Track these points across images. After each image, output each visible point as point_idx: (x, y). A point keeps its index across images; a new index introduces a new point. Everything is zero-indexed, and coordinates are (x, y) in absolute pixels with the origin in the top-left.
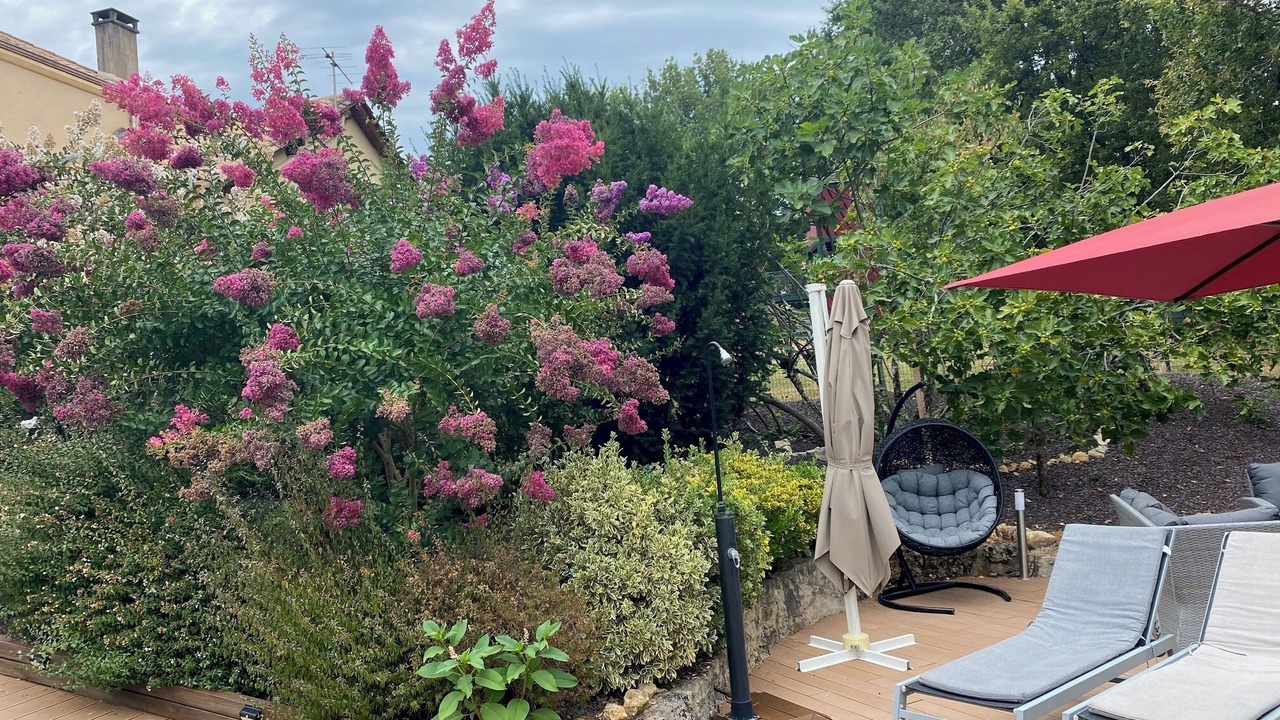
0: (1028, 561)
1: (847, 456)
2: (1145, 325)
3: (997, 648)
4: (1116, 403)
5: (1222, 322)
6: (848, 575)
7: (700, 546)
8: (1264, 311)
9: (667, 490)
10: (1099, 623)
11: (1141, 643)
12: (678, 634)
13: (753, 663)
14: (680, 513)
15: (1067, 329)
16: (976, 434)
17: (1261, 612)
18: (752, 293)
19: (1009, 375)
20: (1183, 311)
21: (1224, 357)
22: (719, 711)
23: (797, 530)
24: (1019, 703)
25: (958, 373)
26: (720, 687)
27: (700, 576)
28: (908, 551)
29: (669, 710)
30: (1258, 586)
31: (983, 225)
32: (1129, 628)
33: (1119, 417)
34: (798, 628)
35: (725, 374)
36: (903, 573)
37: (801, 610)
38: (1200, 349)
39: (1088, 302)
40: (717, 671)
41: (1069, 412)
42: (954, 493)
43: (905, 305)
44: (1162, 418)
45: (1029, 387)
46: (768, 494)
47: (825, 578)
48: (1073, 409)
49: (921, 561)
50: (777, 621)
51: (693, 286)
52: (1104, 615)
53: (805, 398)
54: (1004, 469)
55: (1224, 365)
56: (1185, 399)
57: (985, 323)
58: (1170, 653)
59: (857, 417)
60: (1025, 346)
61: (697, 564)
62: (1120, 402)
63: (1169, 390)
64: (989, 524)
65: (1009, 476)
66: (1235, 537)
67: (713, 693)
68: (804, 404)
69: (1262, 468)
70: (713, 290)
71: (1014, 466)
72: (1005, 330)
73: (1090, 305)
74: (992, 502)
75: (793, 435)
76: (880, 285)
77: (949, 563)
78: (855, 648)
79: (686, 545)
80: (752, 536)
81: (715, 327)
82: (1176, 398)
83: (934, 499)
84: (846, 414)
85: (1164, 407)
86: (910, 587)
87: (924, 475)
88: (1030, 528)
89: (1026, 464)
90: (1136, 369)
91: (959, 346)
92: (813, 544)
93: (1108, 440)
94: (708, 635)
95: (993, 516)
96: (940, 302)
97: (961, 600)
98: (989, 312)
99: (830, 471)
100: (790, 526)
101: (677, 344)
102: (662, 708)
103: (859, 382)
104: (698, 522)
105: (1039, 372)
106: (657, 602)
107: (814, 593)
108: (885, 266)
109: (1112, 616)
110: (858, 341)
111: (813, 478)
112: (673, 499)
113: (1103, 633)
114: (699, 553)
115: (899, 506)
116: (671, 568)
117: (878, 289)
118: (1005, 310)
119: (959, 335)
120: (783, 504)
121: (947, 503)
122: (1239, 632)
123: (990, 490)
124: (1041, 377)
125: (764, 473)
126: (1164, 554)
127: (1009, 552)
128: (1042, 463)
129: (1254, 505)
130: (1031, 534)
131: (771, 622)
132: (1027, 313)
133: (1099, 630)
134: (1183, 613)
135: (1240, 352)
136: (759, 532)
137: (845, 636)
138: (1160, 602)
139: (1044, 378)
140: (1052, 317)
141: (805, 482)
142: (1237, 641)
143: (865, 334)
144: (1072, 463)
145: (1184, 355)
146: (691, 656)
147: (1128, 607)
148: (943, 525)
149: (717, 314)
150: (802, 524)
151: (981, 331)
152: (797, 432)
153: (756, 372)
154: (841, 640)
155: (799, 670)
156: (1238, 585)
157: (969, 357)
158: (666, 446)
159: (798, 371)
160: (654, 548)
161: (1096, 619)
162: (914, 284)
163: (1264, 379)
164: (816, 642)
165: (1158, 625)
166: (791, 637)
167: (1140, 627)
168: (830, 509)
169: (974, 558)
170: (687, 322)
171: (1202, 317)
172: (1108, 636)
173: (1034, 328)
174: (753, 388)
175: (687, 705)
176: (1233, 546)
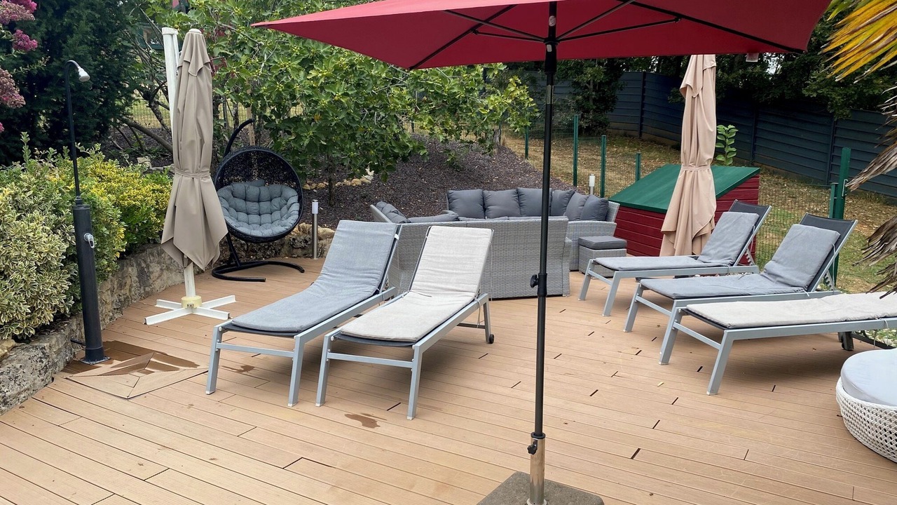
0: (318, 247)
1: (190, 167)
2: (401, 98)
3: (289, 300)
4: (379, 147)
5: (443, 102)
6: (187, 254)
7: (59, 232)
8: (466, 97)
9: (26, 185)
10: (355, 282)
11: (377, 292)
12: (36, 300)
13: (107, 320)
14: (40, 204)
15: (352, 92)
16: (289, 161)
17: (442, 272)
18: (116, 31)
19: (313, 120)
20: (423, 92)
21: (442, 124)
22: (74, 356)
23: (149, 223)
24: (298, 332)
25: (278, 116)
26: (77, 339)
27: (57, 254)
28: (236, 240)
29: (27, 358)
30: (442, 257)
31: (302, 8)
32: (371, 284)
33: (380, 157)
34: (148, 295)
35: (90, 96)
36: (232, 256)
37: (151, 281)
38: (430, 117)
39: (367, 76)
40: (74, 327)
41: (350, 150)
42: (271, 200)
43: (243, 59)
44: (405, 159)
45: (325, 130)
46: (125, 194)
47: (171, 258)
48: (353, 148)
49: (246, 247)
50: (130, 291)
51: (59, 14)
52: (358, 277)
53: (163, 125)
54: (308, 187)
55: (441, 129)
56: (419, 149)
57: (299, 81)
58: (393, 298)
59: (199, 138)
60: (325, 101)
61: (56, 246)
62: (382, 147)
63: (410, 142)
64: (293, 222)
65: (310, 192)
66: (434, 229)
67: (70, 344)
68: (163, 130)
69: (455, 193)
70: (78, 21)
71: (314, 185)
72: (312, 87)
73: (367, 78)
74: (296, 207)
75: (154, 154)
76: (223, 40)
77: (265, 249)
78: (191, 306)
79: (44, 230)
80: (108, 226)
81: (80, 54)
82: (414, 147)
83: (257, 204)
84: (190, 135)
85: (407, 152)
86: (236, 265)
87: (251, 187)
88: (321, 226)
89: (321, 185)
90: (393, 126)
91: (279, 95)
92: (161, 233)
93: (373, 171)
94: (65, 300)
95: (297, 217)
96: (268, 60)
97: (271, 273)
98: (302, 73)
99: (176, 178)
100: (144, 220)
101: (42, 63)
102: (20, 357)
103: (202, 111)
104: (56, 211)
105: (332, 121)
106: (14, 275)
107: (161, 269)
108: (229, 26)
109: (362, 277)
110: (202, 79)
111: (165, 184)
112: (31, 192)
113: (356, 288)
114: (57, 237)
115: (230, 207)
116: (29, 248)
117: (223, 43)
118: (313, 73)
119: (280, 87)
120: (138, 203)
121: (265, 207)
122: (429, 284)
123: (295, 199)
124: (333, 124)
125: (123, 179)
126: (395, 239)
127: (306, 241)
128: (332, 184)
129: (446, 213)
130: (321, 230)
131: (126, 291)
132: (328, 77)
133: (354, 286)
134: (403, 276)
135: (450, 122)
136: (115, 223)
137: (183, 299)
138: (390, 268)
139: (335, 125)
140: (343, 82)
141: (158, 187)
142: (427, 289)
143: (208, 75)
144: (351, 185)
145: (421, 120)
146: (49, 317)
147: (372, 271)
148: (262, 222)
149: (81, 43)
150: (154, 219)
151: (296, 86)
152: (156, 151)
153: (120, 99)
154: (180, 301)
155: (146, 324)
156: (431, 257)
157: (286, 104)
158: (26, 148)
159: (158, 103)
160: (11, 231)
161: (353, 279)
162: (250, 45)
163: (462, 141)
164: (161, 303)
165: (388, 281)
166: (142, 302)
167: (377, 283)
168: (175, 207)
169: (282, 245)
170: (52, 45)
171: (433, 97)
172: (358, 289)
173: (331, 89)
174: (117, 112)
175: (44, 353)
176: (432, 235)
